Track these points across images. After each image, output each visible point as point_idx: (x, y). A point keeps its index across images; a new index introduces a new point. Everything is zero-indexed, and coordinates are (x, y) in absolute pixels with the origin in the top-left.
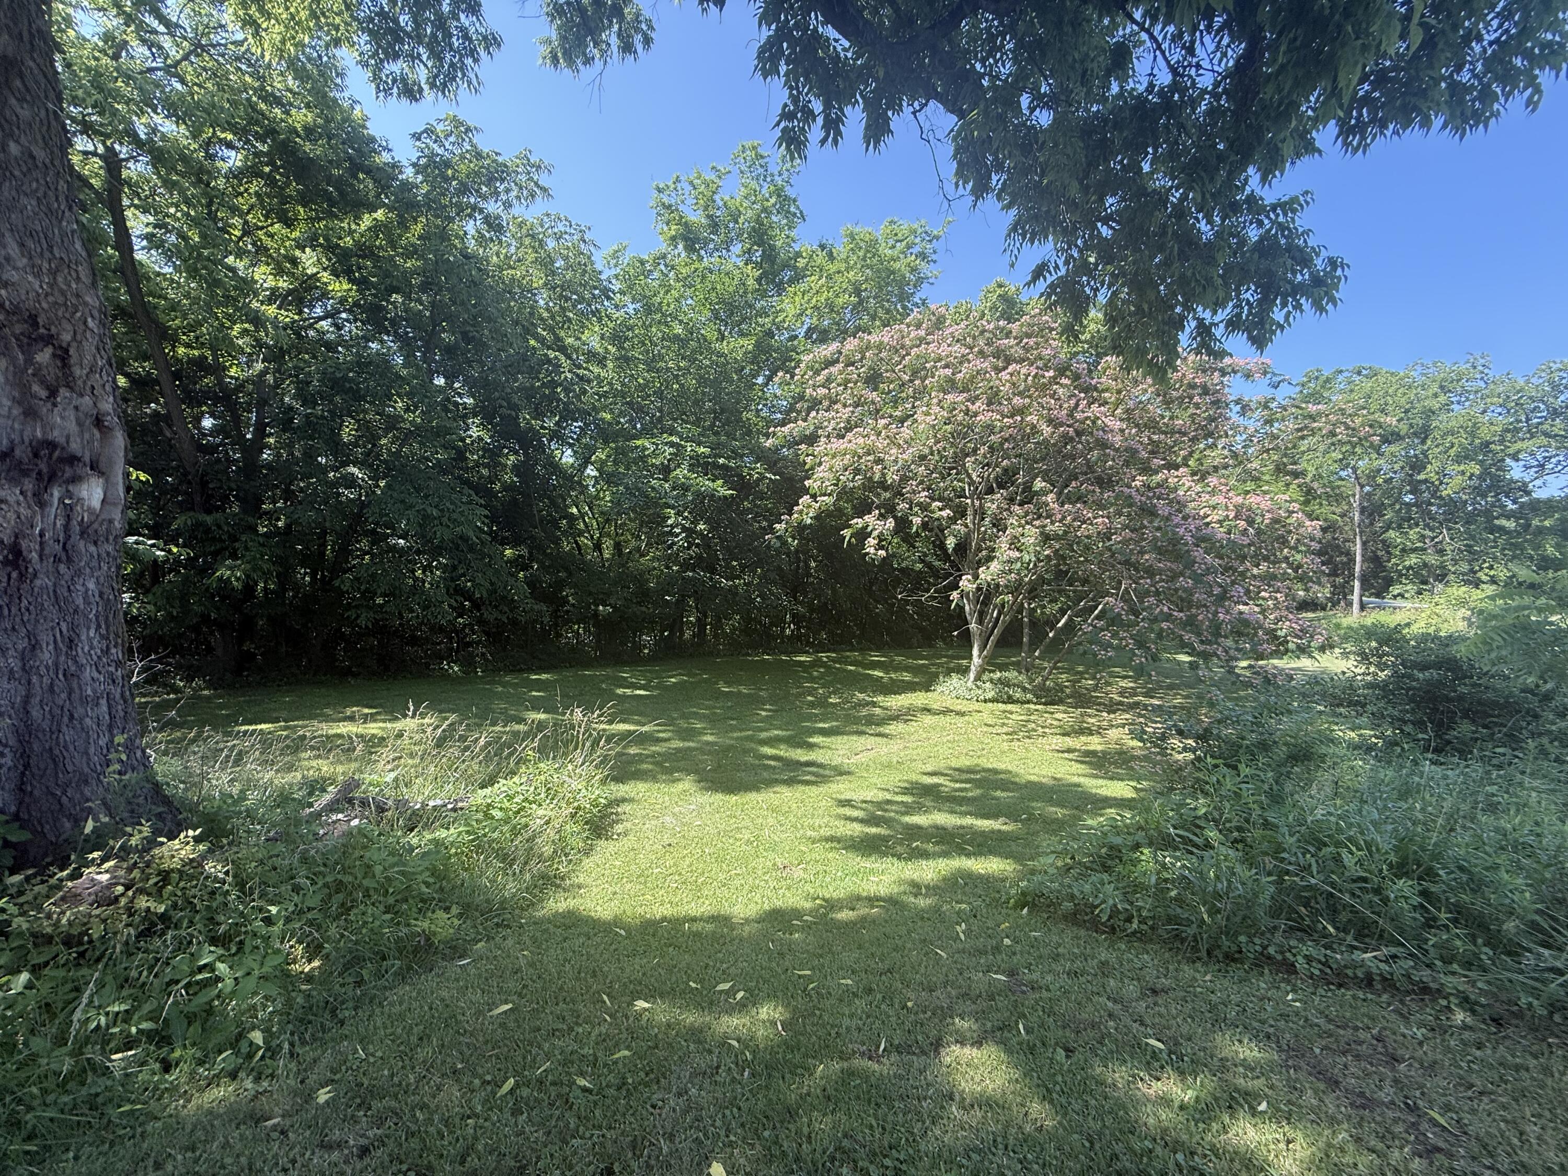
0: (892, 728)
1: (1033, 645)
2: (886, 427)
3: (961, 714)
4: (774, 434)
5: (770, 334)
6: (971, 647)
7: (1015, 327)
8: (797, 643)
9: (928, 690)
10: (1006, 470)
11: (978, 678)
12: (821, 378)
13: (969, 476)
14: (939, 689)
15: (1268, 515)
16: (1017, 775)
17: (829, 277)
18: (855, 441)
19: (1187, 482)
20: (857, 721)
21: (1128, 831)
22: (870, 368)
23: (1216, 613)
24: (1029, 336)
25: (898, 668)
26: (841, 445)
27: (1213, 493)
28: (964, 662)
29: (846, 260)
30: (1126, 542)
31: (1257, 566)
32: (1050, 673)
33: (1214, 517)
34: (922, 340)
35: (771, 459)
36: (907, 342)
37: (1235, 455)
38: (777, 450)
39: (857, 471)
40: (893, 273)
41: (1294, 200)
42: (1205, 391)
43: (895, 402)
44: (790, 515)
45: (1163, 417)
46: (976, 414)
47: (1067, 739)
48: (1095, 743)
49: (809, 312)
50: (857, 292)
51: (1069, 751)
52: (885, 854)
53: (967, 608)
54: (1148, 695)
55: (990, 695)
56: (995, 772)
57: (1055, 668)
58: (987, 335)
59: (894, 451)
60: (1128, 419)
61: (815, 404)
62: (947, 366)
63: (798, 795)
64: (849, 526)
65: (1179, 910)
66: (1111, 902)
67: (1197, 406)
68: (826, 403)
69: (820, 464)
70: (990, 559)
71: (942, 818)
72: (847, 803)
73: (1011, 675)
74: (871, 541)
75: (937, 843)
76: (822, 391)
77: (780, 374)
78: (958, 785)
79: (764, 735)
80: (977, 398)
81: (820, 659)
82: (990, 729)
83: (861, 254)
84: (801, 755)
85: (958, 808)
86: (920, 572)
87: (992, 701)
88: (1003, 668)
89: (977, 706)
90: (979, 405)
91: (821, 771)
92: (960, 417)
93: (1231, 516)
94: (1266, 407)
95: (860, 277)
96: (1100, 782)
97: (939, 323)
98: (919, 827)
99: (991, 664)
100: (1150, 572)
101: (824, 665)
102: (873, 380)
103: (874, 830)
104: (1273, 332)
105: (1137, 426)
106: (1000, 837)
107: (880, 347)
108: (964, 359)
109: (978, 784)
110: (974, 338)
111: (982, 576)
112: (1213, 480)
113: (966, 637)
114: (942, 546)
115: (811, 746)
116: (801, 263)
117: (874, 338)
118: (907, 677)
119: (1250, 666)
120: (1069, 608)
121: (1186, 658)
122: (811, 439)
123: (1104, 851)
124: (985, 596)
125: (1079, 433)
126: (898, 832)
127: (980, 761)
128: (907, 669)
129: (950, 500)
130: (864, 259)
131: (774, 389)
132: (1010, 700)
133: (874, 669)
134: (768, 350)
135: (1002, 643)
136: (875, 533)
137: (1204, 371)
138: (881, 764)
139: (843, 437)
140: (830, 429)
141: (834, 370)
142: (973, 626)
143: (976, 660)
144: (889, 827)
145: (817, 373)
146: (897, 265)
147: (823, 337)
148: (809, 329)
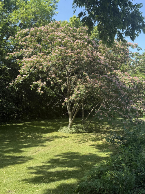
0: (46, 143)
1: (85, 116)
2: (43, 55)
3: (66, 137)
4: (9, 55)
5: (7, 24)
6: (69, 118)
7: (78, 29)
8: (18, 120)
9: (57, 131)
10: (77, 69)
11: (71, 127)
12: (24, 39)
13: (67, 70)
14: (60, 130)
15: (138, 82)
16: (80, 153)
17: (26, 9)
18: (34, 59)
19: (120, 73)
20: (36, 142)
21: (105, 166)
22: (39, 38)
23: (127, 107)
24: (82, 32)
25: (49, 125)
26: (30, 59)
27: (126, 76)
28: (67, 122)
29: (31, 5)
30: (106, 89)
31: (136, 94)
32: (89, 124)
33: (126, 82)
34: (53, 31)
35: (8, 63)
36: (49, 31)
37: (131, 67)
38: (10, 60)
39: (35, 68)
40: (45, 10)
41: (138, 5)
42: (124, 50)
43: (47, 48)
44: (15, 80)
45: (114, 56)
46: (68, 53)
47: (93, 142)
48: (100, 143)
49: (20, 19)
50: (35, 15)
51: (94, 145)
52: (41, 182)
53: (67, 107)
54: (113, 129)
55: (74, 131)
56: (74, 153)
57: (90, 122)
58: (71, 31)
59: (45, 62)
60: (107, 57)
61: (22, 47)
62: (60, 38)
63: (16, 168)
64: (32, 84)
65: (115, 186)
66: (99, 187)
67: (122, 54)
68: (25, 47)
69: (23, 65)
70: (73, 93)
71: (59, 169)
72: (31, 168)
73: (80, 125)
74: (39, 89)
75: (57, 177)
76: (24, 43)
77: (11, 37)
78: (64, 158)
79: (6, 149)
80: (68, 48)
81: (25, 124)
82: (73, 141)
83: (36, 4)
84: (18, 155)
85: (64, 165)
86: (55, 97)
87: (75, 133)
88: (77, 123)
89: (70, 135)
90: (69, 51)
91: (24, 159)
92: (63, 54)
93: (130, 82)
94: (137, 55)
95: (35, 11)
96: (101, 153)
97: (58, 26)
98: (52, 173)
99: (74, 122)
100: (111, 97)
101: (26, 126)
102: (39, 41)
103: (38, 175)
104: (135, 37)
105: (108, 58)
106: (74, 172)
107: (41, 31)
108: (64, 37)
109: (69, 157)
110: (67, 31)
111: (70, 98)
112: (126, 73)
113: (67, 115)
114: (60, 90)
115: (21, 152)
116: (17, 4)
117: (39, 29)
118: (51, 128)
119: (135, 120)
120: (94, 106)
121: (121, 118)
122: (21, 57)
123: (99, 173)
124: (72, 103)
125: (94, 60)
126: (46, 175)
127: (70, 151)
128: (52, 125)
129: (62, 77)
130: (37, 5)
131: (9, 41)
132: (79, 132)
133: (42, 126)
134: (7, 29)
135: (76, 116)
136: (40, 86)
137: (123, 45)
138: (43, 155)
139: (31, 57)
140: (26, 55)
141: (27, 37)
142: (69, 112)
143: (70, 122)
144: (43, 174)
145: (22, 37)
146: (46, 8)
147: (25, 27)
148: (20, 24)
